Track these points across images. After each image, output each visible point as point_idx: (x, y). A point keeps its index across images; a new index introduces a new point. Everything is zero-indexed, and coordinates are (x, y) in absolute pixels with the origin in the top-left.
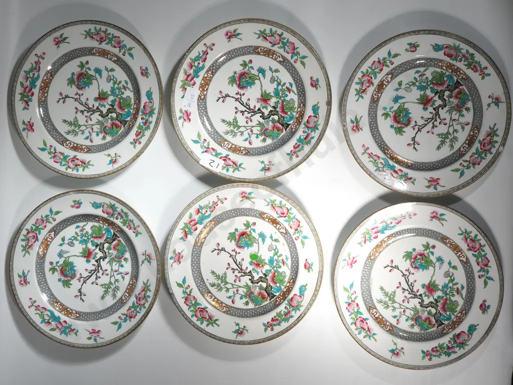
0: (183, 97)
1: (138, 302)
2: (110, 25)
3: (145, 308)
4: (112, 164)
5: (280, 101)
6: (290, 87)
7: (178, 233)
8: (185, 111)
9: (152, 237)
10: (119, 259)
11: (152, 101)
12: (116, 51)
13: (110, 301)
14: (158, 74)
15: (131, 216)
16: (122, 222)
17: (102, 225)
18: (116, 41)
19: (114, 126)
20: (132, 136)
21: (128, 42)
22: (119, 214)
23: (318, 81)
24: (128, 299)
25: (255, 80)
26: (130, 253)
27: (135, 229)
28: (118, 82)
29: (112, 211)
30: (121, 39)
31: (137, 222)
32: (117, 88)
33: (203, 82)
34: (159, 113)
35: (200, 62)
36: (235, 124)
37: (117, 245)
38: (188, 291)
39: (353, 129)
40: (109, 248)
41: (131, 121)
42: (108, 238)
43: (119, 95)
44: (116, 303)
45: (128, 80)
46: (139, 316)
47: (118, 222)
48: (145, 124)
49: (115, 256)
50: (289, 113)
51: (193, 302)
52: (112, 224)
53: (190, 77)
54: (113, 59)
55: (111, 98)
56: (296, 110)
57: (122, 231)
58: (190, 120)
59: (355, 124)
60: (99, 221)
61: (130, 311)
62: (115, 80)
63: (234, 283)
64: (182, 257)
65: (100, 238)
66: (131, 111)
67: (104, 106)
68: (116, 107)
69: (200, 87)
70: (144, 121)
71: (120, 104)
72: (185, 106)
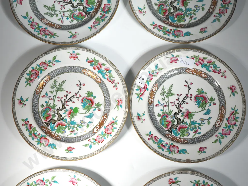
0: (187, 57)
1: (42, 30)
2: (235, 6)
3: (38, 34)
4: (138, 9)
5: (187, 126)
6: (198, 133)
7: (91, 56)
8: (178, 59)
9: (88, 38)
10: (72, 16)
11: (183, 36)
12: (217, 11)
13: (43, 11)
14: (202, 39)
15: (102, 24)
16: (98, 17)
17: (95, 4)
18: (224, 11)
19: (164, 11)
20: (159, 23)
21: (224, 19)
22: (104, 15)
23: (204, 152)
24: (45, 23)
25: (202, 108)
26: (76, 24)
27: (94, 26)
28: (195, 13)
29: (105, 10)
30: (225, 14)
31: (98, 27)
32: (191, 12)
33: (199, 71)
34: (175, 41)
35: (213, 69)
36: (170, 94)
37: (82, 15)
38: (51, 64)
39: (171, 179)
40: (80, 9)
41: (169, 22)
42: (87, 9)
43: (186, 14)
44: (41, 15)
45: (197, 19)
46: (32, 31)
47: (98, 15)
48: (167, 32)
49: (74, 14)
50: (179, 132)
51: (42, 68)
52: (97, 11)
53: (202, 62)
54: (210, 9)
55: (184, 9)
56: (182, 137)
57: (92, 18)
58: (171, 62)
59: (174, 181)
60: (99, 2)
61: (36, 24)
62: (197, 11)
63: (57, 96)
64: (75, 60)
65: (87, 4)
66: (176, 22)
67: (178, 4)
68: (178, 12)
69: (194, 69)
70: (169, 31)
71: (180, 15)
72: (181, 58)
